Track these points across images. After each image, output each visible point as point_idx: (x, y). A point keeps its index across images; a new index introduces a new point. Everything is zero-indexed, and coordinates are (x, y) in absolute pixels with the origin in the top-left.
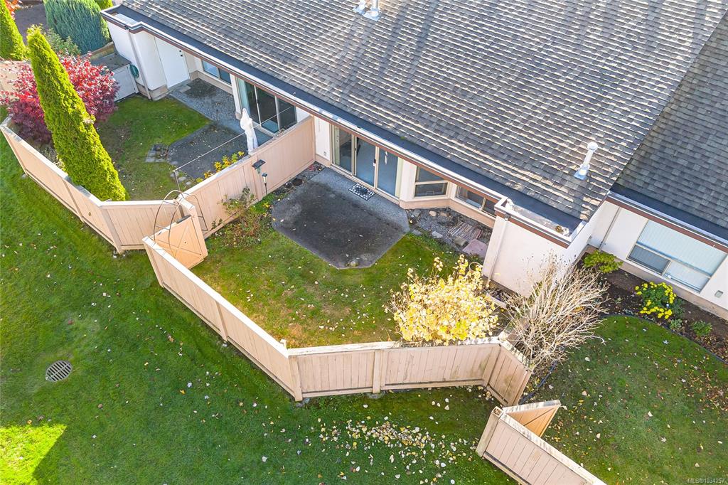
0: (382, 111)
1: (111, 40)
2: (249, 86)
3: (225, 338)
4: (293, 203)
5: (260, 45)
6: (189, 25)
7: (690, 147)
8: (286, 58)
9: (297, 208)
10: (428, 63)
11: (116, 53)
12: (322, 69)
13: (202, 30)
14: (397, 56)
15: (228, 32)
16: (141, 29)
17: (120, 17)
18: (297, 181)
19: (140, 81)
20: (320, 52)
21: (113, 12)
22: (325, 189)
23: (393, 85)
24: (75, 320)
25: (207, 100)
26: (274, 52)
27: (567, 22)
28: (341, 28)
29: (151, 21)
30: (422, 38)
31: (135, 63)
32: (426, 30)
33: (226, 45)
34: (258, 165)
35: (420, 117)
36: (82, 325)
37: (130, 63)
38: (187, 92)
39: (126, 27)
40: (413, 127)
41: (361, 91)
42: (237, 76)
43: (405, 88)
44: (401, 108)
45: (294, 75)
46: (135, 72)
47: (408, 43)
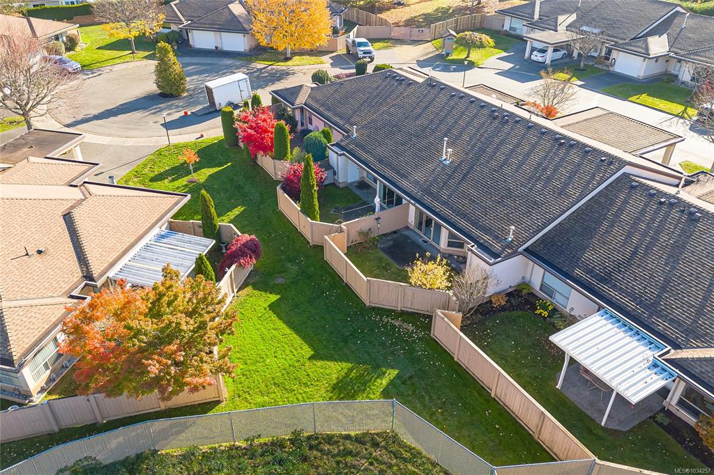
0: (436, 204)
1: (328, 157)
2: (385, 187)
3: (345, 281)
4: (390, 240)
5: (393, 169)
6: (364, 156)
7: (565, 238)
8: (403, 176)
9: (391, 243)
10: (464, 187)
11: (329, 164)
12: (416, 183)
13: (370, 159)
14: (451, 182)
15: (381, 161)
16: (343, 154)
17: (334, 148)
18: (395, 232)
19: (336, 178)
20: (418, 176)
21: (332, 145)
22: (407, 237)
23: (445, 194)
24: (289, 265)
25: (365, 191)
26: (398, 172)
27: (531, 178)
28: (431, 166)
29: (348, 152)
30: (465, 175)
31: (336, 169)
32: (468, 172)
33: (378, 167)
34: (377, 219)
35: (451, 209)
36: (291, 267)
37: (333, 168)
38: (356, 186)
39: (337, 153)
40: (447, 212)
41: (430, 194)
42: (380, 181)
43: (450, 196)
44: (445, 203)
45: (404, 183)
46: (335, 173)
47: (458, 176)
